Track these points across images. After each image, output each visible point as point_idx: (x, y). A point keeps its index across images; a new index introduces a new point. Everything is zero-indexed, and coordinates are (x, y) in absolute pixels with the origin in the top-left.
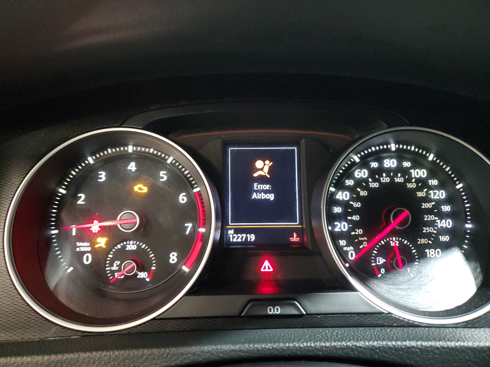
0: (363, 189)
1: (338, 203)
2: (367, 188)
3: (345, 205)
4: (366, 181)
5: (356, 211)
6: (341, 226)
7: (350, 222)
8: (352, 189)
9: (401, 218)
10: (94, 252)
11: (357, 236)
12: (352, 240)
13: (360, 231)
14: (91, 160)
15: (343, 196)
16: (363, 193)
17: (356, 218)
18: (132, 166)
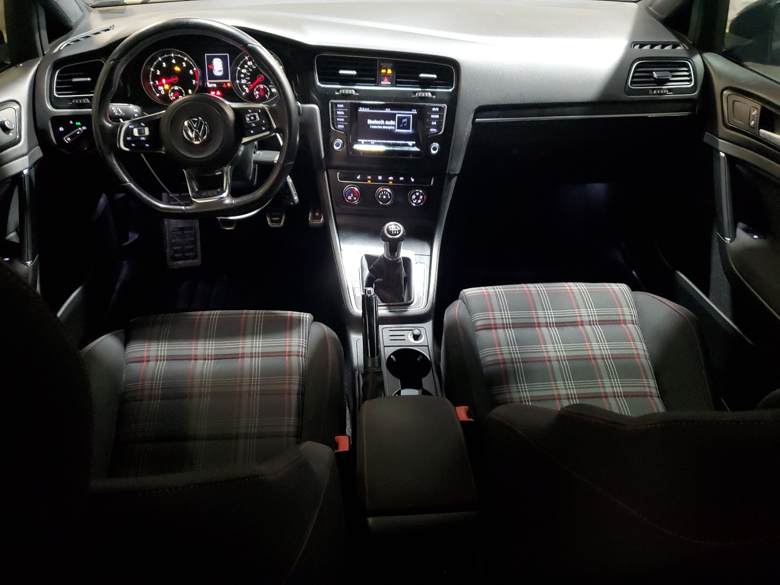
0: (250, 68)
1: (242, 73)
2: (252, 68)
3: (245, 74)
4: (252, 66)
5: (248, 76)
6: (244, 81)
7: (246, 80)
8: (246, 69)
9: (261, 78)
10: (165, 90)
11: (249, 84)
12: (247, 86)
13: (250, 83)
14: (160, 59)
15: (244, 71)
16: (251, 70)
17: (248, 78)
18: (174, 61)
